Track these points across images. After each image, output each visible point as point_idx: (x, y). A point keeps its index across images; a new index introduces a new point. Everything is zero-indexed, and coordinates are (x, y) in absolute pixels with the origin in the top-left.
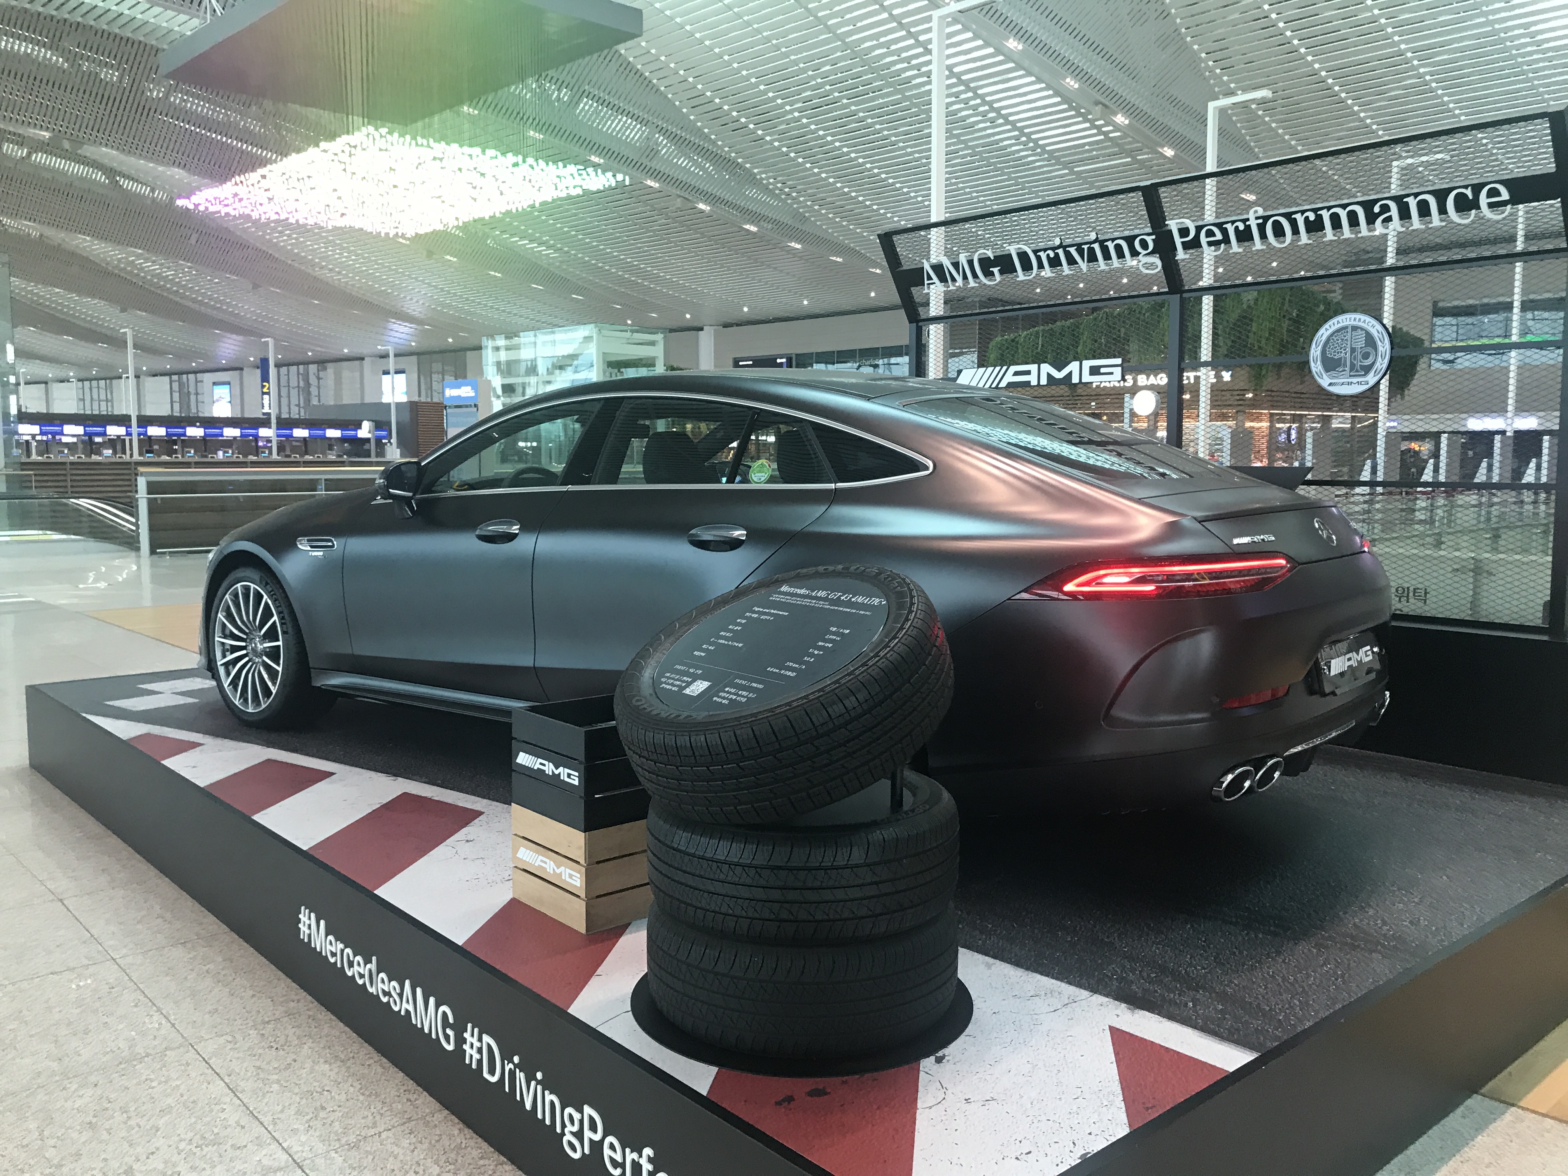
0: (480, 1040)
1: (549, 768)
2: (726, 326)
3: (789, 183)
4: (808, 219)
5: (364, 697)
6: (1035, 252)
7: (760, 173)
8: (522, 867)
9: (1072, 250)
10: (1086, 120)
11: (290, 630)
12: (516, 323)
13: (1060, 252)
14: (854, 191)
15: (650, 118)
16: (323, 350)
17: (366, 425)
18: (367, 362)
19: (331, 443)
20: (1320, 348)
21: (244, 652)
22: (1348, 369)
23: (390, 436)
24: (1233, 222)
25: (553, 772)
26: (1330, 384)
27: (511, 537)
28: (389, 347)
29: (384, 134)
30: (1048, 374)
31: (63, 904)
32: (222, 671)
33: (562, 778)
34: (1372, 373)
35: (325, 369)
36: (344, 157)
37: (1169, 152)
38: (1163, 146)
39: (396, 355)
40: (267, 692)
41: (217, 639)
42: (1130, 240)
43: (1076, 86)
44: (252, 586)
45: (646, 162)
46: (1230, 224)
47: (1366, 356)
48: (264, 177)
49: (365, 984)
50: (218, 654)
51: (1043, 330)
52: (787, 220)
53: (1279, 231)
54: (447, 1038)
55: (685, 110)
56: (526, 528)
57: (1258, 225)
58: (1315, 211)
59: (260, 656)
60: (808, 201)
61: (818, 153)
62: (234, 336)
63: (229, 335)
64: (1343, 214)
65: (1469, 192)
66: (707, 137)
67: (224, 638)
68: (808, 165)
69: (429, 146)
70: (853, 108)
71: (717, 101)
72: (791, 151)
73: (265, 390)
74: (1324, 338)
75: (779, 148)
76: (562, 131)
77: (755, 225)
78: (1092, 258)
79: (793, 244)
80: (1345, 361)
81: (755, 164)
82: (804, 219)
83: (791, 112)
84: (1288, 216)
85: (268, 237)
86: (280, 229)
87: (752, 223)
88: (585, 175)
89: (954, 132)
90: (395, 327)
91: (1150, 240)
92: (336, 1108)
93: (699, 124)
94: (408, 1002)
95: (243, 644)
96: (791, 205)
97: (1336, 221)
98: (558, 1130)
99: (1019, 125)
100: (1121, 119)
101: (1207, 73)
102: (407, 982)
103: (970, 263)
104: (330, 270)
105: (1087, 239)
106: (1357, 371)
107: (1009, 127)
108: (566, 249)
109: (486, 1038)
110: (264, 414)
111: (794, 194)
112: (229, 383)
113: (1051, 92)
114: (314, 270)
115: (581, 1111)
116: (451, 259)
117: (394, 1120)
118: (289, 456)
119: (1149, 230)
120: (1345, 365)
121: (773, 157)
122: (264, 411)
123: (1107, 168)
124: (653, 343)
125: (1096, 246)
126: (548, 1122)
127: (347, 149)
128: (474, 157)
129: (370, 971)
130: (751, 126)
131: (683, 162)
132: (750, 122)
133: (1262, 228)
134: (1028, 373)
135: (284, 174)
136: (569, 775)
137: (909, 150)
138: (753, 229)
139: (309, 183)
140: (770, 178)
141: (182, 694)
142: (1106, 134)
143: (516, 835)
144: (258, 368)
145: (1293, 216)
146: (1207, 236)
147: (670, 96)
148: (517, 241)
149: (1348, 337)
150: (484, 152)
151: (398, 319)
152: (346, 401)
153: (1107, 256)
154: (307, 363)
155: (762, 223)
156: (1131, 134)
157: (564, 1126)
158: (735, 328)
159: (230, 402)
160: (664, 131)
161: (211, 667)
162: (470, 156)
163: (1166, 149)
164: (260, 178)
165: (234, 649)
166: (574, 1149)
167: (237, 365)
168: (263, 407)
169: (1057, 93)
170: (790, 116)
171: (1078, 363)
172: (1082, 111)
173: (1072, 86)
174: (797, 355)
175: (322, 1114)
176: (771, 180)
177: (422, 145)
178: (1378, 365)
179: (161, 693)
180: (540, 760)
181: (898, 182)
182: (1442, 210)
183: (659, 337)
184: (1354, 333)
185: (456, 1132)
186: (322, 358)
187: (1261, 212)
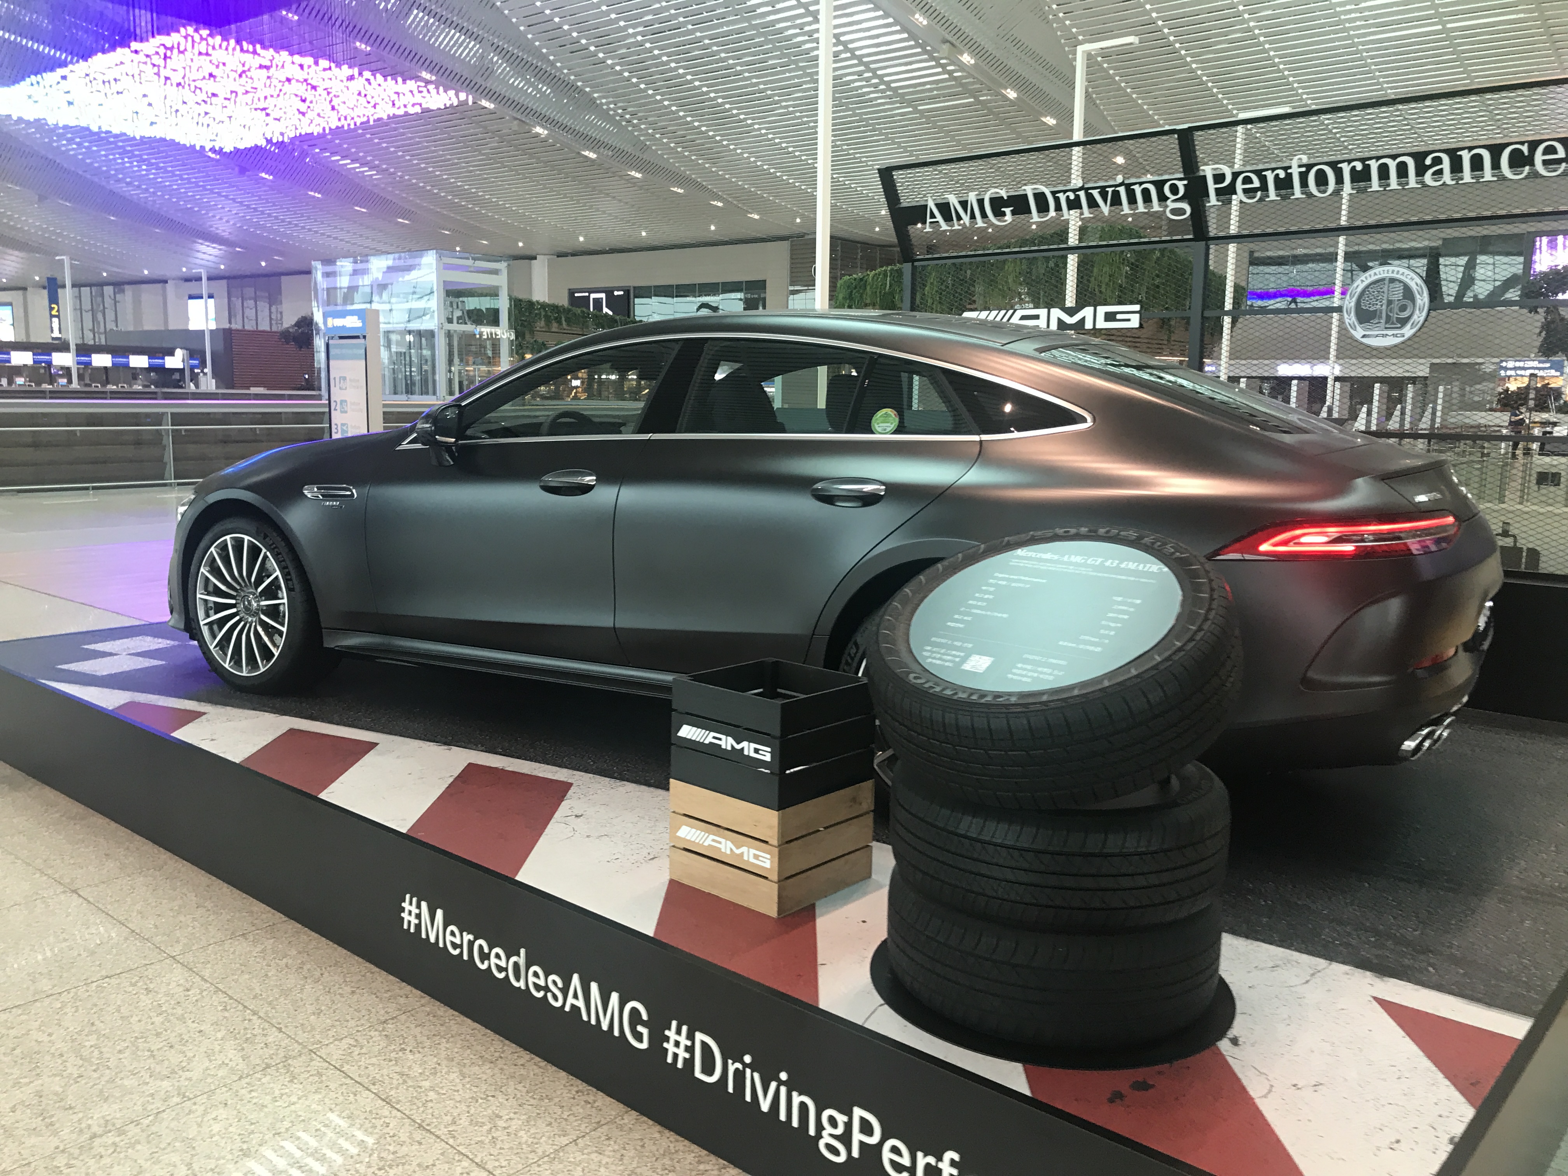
0: (691, 1037)
1: (727, 742)
2: (560, 255)
3: (630, 109)
4: (649, 147)
5: (384, 658)
6: (1054, 193)
7: (600, 98)
8: (682, 846)
9: (1096, 193)
10: (932, 58)
11: (297, 588)
12: (336, 247)
13: (1082, 194)
14: (697, 121)
15: (486, 35)
16: (120, 271)
17: (179, 353)
18: (170, 286)
19: (135, 373)
20: (1354, 299)
21: (234, 610)
22: (1383, 321)
23: (203, 364)
24: (1273, 170)
25: (732, 746)
26: (1364, 336)
27: (587, 489)
28: (202, 270)
29: (204, 36)
30: (1059, 319)
31: (80, 896)
32: (205, 631)
33: (746, 753)
34: (1409, 326)
35: (123, 291)
36: (156, 60)
37: (1012, 94)
38: (1006, 88)
39: (209, 279)
40: (267, 654)
41: (198, 596)
42: (1160, 185)
43: (925, 23)
44: (246, 538)
45: (480, 81)
46: (1270, 172)
47: (1403, 308)
48: (64, 78)
49: (507, 976)
50: (201, 613)
51: (892, 270)
52: (629, 148)
53: (1322, 181)
54: (639, 1037)
55: (522, 28)
56: (605, 478)
57: (1300, 173)
58: (1363, 160)
59: (255, 614)
60: (649, 128)
61: (659, 80)
62: (17, 253)
63: (10, 251)
64: (1392, 165)
65: (1525, 149)
66: (544, 58)
67: (207, 595)
68: (650, 92)
69: (255, 52)
70: (698, 34)
71: (557, 20)
72: (633, 77)
73: (54, 313)
74: (1359, 290)
75: (620, 73)
76: (391, 44)
77: (594, 152)
78: (1116, 201)
79: (633, 173)
80: (1381, 313)
81: (595, 87)
82: (644, 148)
83: (635, 35)
84: (1333, 165)
85: (55, 144)
86: (69, 136)
87: (592, 150)
88: (425, 93)
89: (801, 64)
90: (203, 248)
91: (1181, 185)
92: (512, 1115)
93: (537, 43)
94: (576, 996)
95: (233, 602)
96: (632, 132)
97: (1384, 172)
98: (812, 1132)
99: (865, 60)
100: (967, 59)
101: (1051, 17)
102: (576, 978)
103: (981, 202)
104: (128, 184)
105: (1111, 183)
106: (1393, 323)
107: (856, 62)
108: (392, 170)
109: (699, 1036)
110: (53, 339)
111: (635, 121)
112: (10, 304)
113: (898, 28)
114: (108, 182)
115: (850, 1115)
116: (267, 176)
117: (583, 1126)
118: (90, 385)
119: (1182, 176)
120: (1380, 317)
121: (614, 81)
122: (54, 335)
123: (948, 107)
124: (496, 272)
125: (1122, 190)
126: (795, 1123)
127: (162, 51)
128: (305, 67)
129: (516, 965)
130: (592, 48)
131: (519, 83)
132: (591, 44)
133: (1304, 177)
134: (1037, 317)
135: (87, 75)
136: (757, 751)
137: (754, 81)
138: (592, 156)
139: (116, 87)
140: (610, 103)
141: (138, 654)
142: (950, 73)
143: (674, 812)
144: (44, 288)
145: (1339, 165)
146: (1244, 183)
147: (506, 12)
148: (338, 161)
149: (1385, 289)
150: (316, 63)
151: (206, 240)
152: (148, 327)
153: (1132, 200)
154: (102, 284)
155: (602, 150)
156: (976, 75)
157: (820, 1127)
158: (570, 258)
159: (13, 325)
160: (499, 50)
161: (191, 628)
162: (301, 66)
163: (1009, 90)
164: (59, 80)
165: (219, 607)
166: (836, 1152)
167: (19, 285)
168: (52, 331)
169: (904, 30)
170: (632, 40)
171: (1092, 308)
172: (929, 48)
173: (921, 23)
174: (634, 287)
175: (501, 1123)
176: (612, 106)
177: (247, 51)
178: (1415, 317)
179: (116, 655)
180: (713, 734)
181: (742, 114)
182: (1496, 165)
183: (502, 266)
184: (1392, 285)
185: (657, 1135)
186: (118, 279)
187: (1305, 159)
